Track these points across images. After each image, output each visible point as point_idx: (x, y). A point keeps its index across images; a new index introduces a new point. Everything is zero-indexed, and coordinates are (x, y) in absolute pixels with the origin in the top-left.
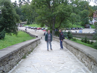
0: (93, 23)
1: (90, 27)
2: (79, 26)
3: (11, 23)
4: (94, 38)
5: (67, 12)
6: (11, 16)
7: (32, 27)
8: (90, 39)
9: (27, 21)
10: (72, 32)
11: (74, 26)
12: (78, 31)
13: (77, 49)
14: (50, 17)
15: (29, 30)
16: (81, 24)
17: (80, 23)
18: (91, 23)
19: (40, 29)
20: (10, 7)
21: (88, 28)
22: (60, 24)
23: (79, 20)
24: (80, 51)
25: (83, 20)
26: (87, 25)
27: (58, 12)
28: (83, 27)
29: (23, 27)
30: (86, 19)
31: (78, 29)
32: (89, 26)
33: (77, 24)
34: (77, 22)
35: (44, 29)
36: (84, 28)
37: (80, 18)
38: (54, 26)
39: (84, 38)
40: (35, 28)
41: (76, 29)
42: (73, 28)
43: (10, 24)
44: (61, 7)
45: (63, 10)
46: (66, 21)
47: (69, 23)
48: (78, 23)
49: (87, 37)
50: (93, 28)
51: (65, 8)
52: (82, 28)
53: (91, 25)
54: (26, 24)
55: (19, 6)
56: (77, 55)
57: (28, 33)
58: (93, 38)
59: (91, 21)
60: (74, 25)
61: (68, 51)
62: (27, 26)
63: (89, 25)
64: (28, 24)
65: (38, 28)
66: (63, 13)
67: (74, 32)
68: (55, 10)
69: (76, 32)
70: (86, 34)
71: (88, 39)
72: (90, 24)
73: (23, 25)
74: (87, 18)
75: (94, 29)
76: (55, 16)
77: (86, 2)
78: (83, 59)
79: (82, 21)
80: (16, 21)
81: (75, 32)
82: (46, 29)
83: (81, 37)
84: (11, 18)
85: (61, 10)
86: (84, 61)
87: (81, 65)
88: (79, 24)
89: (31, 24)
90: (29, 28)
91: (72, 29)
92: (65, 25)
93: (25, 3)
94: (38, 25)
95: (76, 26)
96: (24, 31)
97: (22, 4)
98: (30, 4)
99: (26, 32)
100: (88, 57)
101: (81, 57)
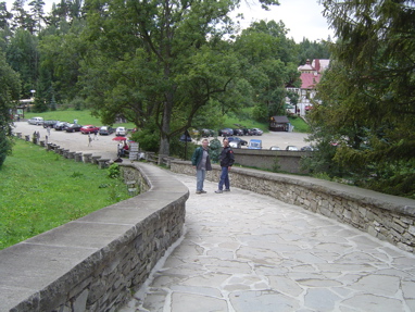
0: (302, 113)
1: (291, 128)
2: (247, 124)
7: (60, 124)
9: (31, 94)
11: (231, 121)
13: (285, 183)
16: (255, 113)
17: (252, 109)
18: (293, 111)
21: (284, 129)
22: (191, 116)
23: (246, 98)
24: (292, 184)
25: (261, 99)
26: (278, 119)
28: (263, 126)
29: (19, 120)
30: (273, 94)
31: (246, 132)
32: (285, 124)
33: (241, 116)
35: (111, 131)
36: (265, 131)
37: (251, 92)
38: (168, 122)
40: (71, 126)
41: (235, 133)
42: (225, 131)
44: (203, 59)
45: (210, 70)
48: (245, 110)
50: (303, 131)
51: (214, 65)
52: (258, 130)
53: (294, 118)
54: (29, 111)
56: (282, 196)
57: (51, 147)
58: (303, 169)
59: (294, 102)
60: (230, 116)
62: (39, 118)
63: (284, 119)
64: (40, 108)
65: (85, 127)
66: (206, 80)
69: (239, 144)
72: (290, 116)
73: (20, 112)
74: (278, 93)
75: (306, 136)
77: (276, 26)
78: (299, 198)
79: (258, 101)
81: (236, 145)
82: (118, 130)
83: (258, 165)
85: (203, 70)
86: (302, 201)
88: (247, 116)
89: (54, 109)
91: (220, 134)
93: (21, 18)
94: (95, 114)
95: (237, 121)
96: (27, 137)
97: (8, 21)
98: (43, 24)
99: (42, 144)
100: (310, 189)
101: (295, 196)
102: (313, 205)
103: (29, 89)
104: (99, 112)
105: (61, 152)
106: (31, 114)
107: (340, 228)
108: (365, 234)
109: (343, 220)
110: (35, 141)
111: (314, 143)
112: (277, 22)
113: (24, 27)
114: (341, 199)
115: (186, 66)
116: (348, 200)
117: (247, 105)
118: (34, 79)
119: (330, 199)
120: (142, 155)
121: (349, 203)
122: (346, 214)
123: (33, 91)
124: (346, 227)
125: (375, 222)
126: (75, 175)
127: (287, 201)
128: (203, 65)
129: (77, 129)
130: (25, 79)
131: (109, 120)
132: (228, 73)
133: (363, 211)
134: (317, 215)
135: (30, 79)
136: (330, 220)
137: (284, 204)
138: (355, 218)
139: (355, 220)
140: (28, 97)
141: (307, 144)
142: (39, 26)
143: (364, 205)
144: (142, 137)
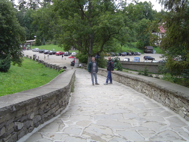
0: (159, 44)
1: (155, 51)
2: (133, 50)
3: (11, 44)
4: (160, 70)
5: (115, 27)
6: (11, 30)
7: (46, 51)
8: (154, 73)
10: (121, 60)
11: (125, 48)
12: (132, 59)
14: (86, 33)
15: (41, 57)
16: (137, 45)
17: (135, 44)
18: (156, 44)
19: (61, 54)
20: (9, 13)
21: (151, 52)
22: (103, 46)
23: (133, 38)
26: (148, 48)
27: (100, 25)
28: (141, 51)
29: (28, 49)
30: (146, 35)
31: (132, 54)
32: (152, 50)
33: (130, 46)
34: (129, 41)
35: (70, 54)
36: (142, 53)
37: (136, 34)
38: (92, 49)
39: (142, 72)
40: (51, 52)
41: (128, 54)
42: (123, 53)
43: (9, 45)
44: (106, 18)
45: (109, 23)
46: (112, 40)
47: (115, 44)
48: (132, 44)
49: (147, 69)
50: (160, 53)
51: (112, 21)
52: (139, 53)
53: (156, 47)
54: (33, 45)
55: (19, 9)
56: (136, 87)
57: (41, 62)
60: (125, 46)
61: (123, 85)
62: (37, 48)
63: (151, 47)
64: (38, 44)
65: (58, 52)
66: (108, 28)
67: (125, 60)
68: (95, 22)
69: (129, 59)
70: (147, 64)
71: (151, 73)
72: (154, 46)
73: (29, 46)
74: (148, 35)
75: (161, 55)
76: (95, 32)
77: (148, 4)
78: (143, 89)
79: (139, 39)
80: (20, 39)
81: (127, 60)
82: (73, 54)
83: (138, 69)
84: (11, 33)
85: (106, 23)
86: (144, 91)
87: (142, 96)
88: (133, 46)
89: (44, 44)
90: (42, 52)
91: (120, 55)
92: (109, 47)
93: (30, 3)
94: (60, 46)
95: (129, 49)
96: (31, 57)
97: (24, 5)
98: (40, 6)
99: (37, 60)
100: (148, 84)
101: (141, 88)
102: (150, 93)
103: (33, 35)
104: (62, 45)
105: (44, 64)
106: (34, 47)
107: (163, 109)
108: (177, 115)
109: (165, 104)
110: (34, 59)
111: (164, 59)
112: (148, 2)
113: (32, 7)
114: (164, 91)
115: (98, 21)
116: (168, 92)
117: (133, 41)
118: (36, 31)
119: (159, 91)
120: (80, 65)
121: (169, 94)
122: (167, 101)
123: (35, 36)
124: (167, 109)
125: (183, 108)
126: (43, 75)
127: (138, 90)
128: (106, 21)
129: (54, 53)
130: (32, 31)
131: (67, 49)
132: (119, 24)
133: (176, 100)
134: (152, 100)
135: (34, 31)
136: (158, 104)
137: (136, 92)
138: (172, 104)
139: (172, 105)
140: (33, 39)
141: (161, 59)
142: (38, 7)
143: (177, 97)
144: (80, 56)
